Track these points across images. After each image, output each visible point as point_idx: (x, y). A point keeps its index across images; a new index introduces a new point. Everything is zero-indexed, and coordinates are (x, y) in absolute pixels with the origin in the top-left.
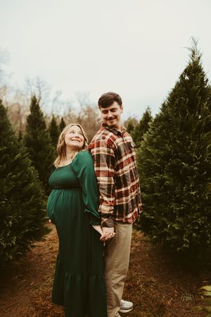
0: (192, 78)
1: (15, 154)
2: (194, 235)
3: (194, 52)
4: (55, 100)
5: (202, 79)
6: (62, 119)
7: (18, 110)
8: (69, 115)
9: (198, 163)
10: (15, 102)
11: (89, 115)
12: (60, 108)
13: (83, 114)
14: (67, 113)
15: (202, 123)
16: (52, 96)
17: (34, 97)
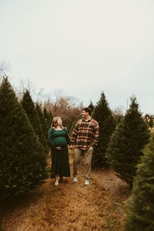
11: (62, 104)
12: (42, 99)
13: (58, 103)
14: (47, 102)
16: (37, 91)
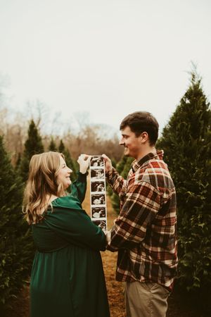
0: (193, 102)
1: (11, 185)
2: (205, 272)
3: (194, 76)
4: (55, 121)
5: (204, 103)
6: (61, 141)
7: (18, 131)
8: (69, 136)
9: (205, 192)
10: (15, 124)
11: (88, 135)
13: (82, 134)
14: (67, 133)
15: (206, 148)
17: (33, 122)
